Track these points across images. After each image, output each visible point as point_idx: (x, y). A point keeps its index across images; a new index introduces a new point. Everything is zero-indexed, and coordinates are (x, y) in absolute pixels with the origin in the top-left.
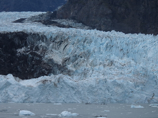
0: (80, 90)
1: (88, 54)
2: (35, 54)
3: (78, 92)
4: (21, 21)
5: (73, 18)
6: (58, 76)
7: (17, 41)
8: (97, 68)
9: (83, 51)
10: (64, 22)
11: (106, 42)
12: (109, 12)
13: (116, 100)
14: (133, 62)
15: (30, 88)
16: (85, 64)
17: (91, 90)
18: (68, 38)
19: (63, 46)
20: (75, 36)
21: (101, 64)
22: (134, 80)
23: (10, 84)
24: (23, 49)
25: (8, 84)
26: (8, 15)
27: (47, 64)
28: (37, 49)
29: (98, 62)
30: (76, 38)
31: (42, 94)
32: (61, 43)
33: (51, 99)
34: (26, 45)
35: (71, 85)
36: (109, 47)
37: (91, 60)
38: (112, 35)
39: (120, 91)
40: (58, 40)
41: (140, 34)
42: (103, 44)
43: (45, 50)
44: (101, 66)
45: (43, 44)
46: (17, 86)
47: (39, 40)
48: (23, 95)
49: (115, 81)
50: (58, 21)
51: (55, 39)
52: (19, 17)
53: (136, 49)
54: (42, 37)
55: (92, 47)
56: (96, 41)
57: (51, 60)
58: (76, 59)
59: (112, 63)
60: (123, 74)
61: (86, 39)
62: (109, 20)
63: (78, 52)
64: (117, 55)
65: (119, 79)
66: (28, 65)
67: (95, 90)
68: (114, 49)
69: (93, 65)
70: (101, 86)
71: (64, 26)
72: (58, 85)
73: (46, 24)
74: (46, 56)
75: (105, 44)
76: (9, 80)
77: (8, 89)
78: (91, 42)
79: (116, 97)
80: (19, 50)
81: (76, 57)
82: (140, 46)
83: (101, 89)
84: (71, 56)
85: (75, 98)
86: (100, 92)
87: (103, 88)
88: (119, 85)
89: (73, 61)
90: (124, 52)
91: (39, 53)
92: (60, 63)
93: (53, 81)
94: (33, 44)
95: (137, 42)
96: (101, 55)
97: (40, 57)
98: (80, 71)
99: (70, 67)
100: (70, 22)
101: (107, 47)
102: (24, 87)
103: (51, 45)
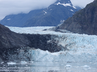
0: (75, 57)
1: (75, 43)
2: (54, 43)
3: (74, 58)
4: (45, 30)
5: (66, 29)
6: (66, 51)
7: (47, 38)
8: (79, 48)
9: (73, 42)
10: (63, 31)
11: (82, 38)
12: (81, 27)
13: (89, 61)
14: (93, 46)
15: (55, 56)
16: (74, 47)
17: (79, 57)
18: (67, 37)
19: (65, 40)
20: (70, 36)
21: (80, 47)
22: (96, 53)
23: (48, 54)
24: (50, 41)
25: (47, 54)
26: (40, 28)
27: (59, 47)
28: (55, 41)
29: (79, 46)
30: (70, 37)
31: (60, 58)
32: (64, 38)
33: (63, 60)
34: (51, 39)
35: (71, 55)
36: (83, 40)
37: (76, 45)
38: (84, 35)
39: (90, 57)
40: (63, 38)
41: (94, 35)
42: (80, 39)
43: (58, 41)
44: (81, 48)
45: (57, 39)
46: (50, 55)
47: (56, 37)
48: (53, 59)
49: (88, 54)
50: (61, 30)
51: (62, 37)
52: (44, 28)
53: (94, 41)
54: (57, 36)
55: (77, 40)
56: (78, 38)
57: (61, 45)
58: (71, 45)
59: (85, 46)
60: (92, 51)
61: (74, 37)
62: (81, 30)
63: (71, 42)
64: (86, 43)
65: (90, 53)
66: (52, 47)
67: (81, 57)
68: (85, 41)
69: (77, 47)
70: (83, 55)
71: (63, 32)
72: (66, 55)
73: (56, 31)
74: (59, 44)
75: (82, 39)
76: (47, 53)
77: (47, 56)
78: (76, 38)
79: (89, 60)
80: (48, 41)
81: (70, 44)
82: (95, 40)
83: (83, 56)
84: (69, 44)
85: (73, 60)
86: (83, 58)
87: (84, 56)
88: (90, 55)
89: (69, 46)
90: (89, 42)
91: (56, 42)
92: (64, 46)
93: (64, 53)
94: (53, 39)
95: (94, 39)
96: (80, 43)
97: (57, 44)
98: (72, 50)
99: (68, 48)
100: (65, 31)
101: (82, 40)
102: (53, 55)
103: (60, 39)
